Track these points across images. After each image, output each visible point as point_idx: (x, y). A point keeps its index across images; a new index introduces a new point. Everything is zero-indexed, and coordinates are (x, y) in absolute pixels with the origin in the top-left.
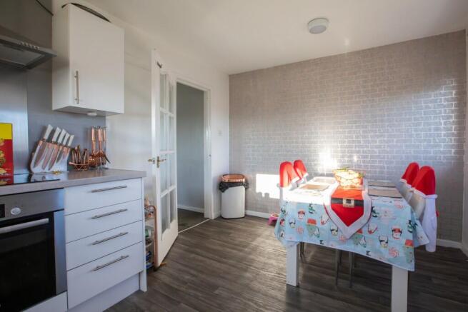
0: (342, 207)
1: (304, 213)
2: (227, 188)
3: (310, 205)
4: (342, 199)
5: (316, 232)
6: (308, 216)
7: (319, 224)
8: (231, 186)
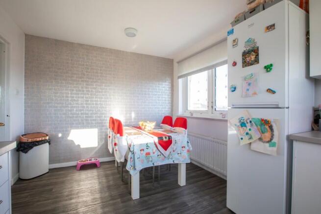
0: (163, 142)
1: (143, 150)
2: (31, 148)
3: (147, 144)
4: (162, 137)
5: (151, 159)
6: (146, 151)
7: (152, 154)
8: (36, 145)
